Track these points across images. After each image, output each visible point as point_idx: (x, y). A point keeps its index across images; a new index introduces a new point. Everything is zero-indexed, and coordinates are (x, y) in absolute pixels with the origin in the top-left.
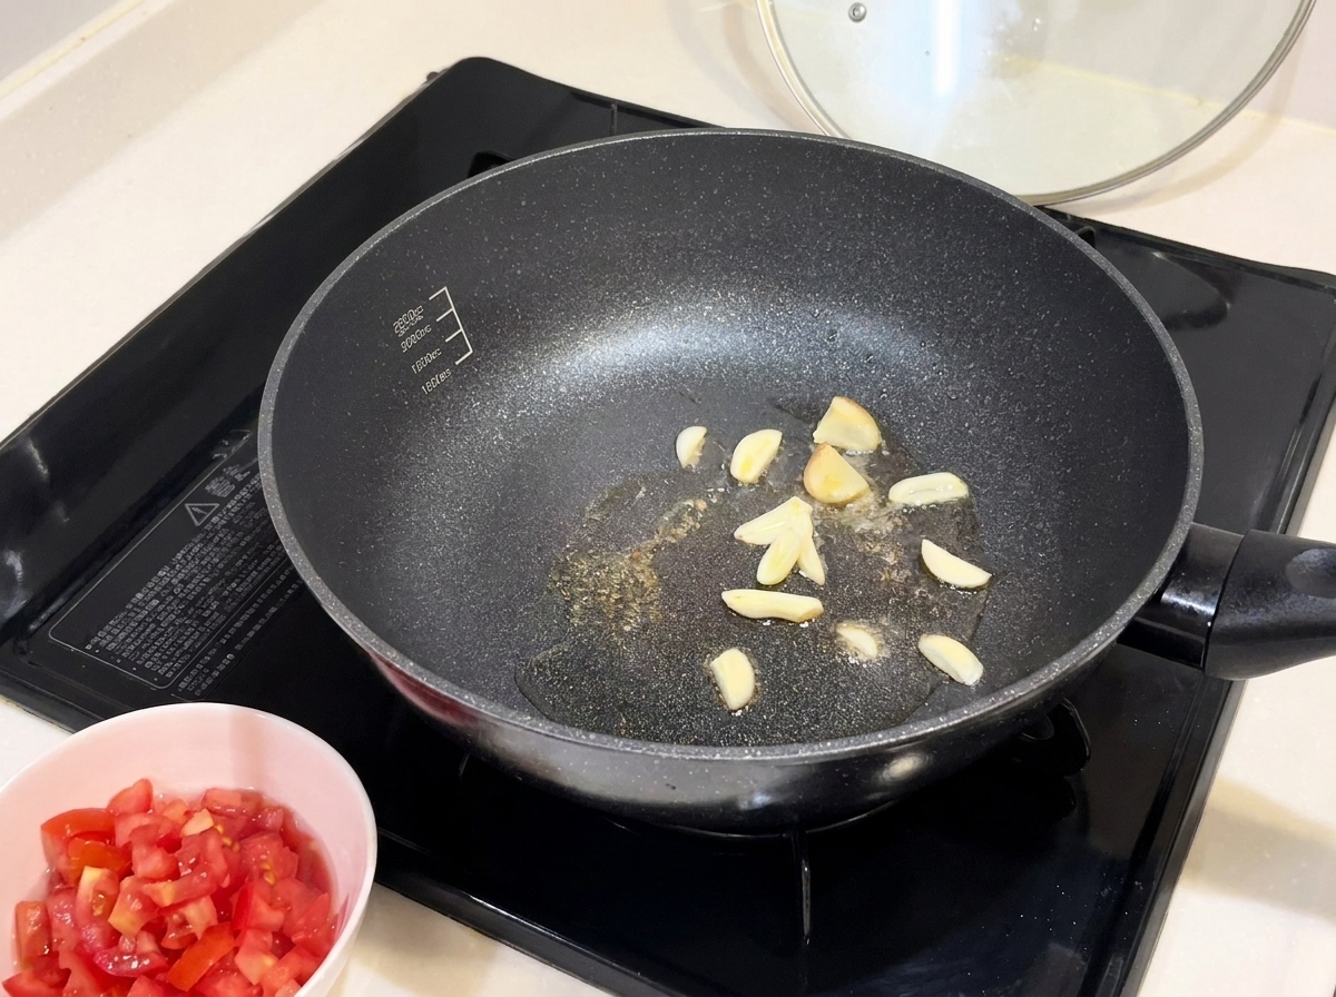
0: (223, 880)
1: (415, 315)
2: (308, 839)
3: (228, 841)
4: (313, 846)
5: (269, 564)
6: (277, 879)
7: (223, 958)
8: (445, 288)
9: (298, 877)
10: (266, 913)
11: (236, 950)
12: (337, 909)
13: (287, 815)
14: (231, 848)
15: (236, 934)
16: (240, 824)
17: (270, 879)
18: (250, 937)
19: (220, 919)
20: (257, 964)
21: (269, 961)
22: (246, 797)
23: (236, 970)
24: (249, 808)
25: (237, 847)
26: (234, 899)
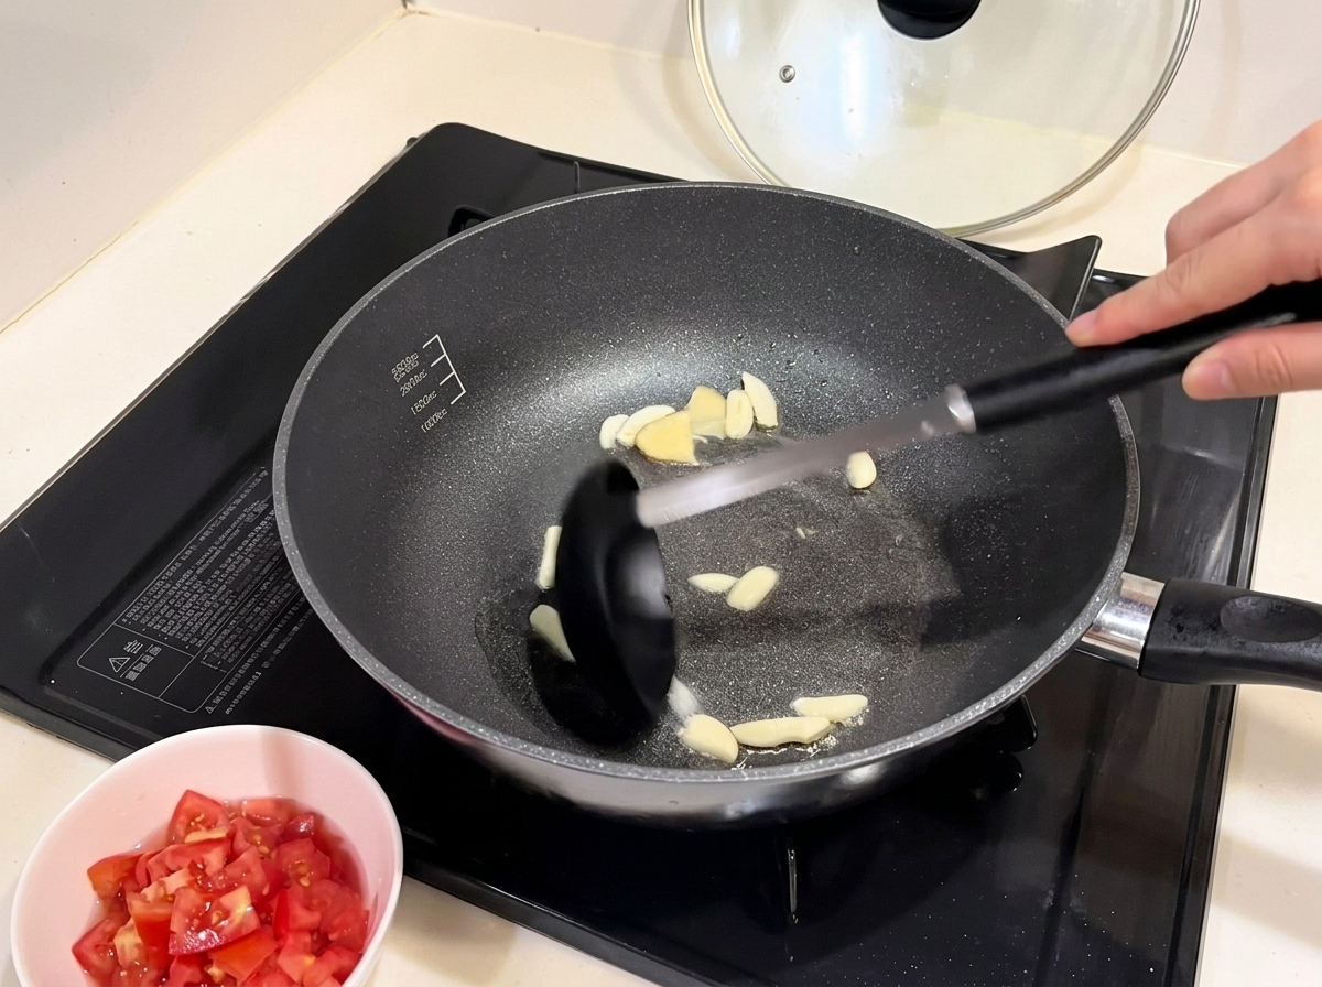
0: (263, 888)
1: (411, 361)
2: (339, 840)
3: (265, 849)
4: (343, 847)
5: (288, 589)
6: (312, 881)
7: (267, 959)
8: (437, 336)
9: (330, 878)
10: (303, 917)
11: (278, 951)
12: (368, 905)
13: (318, 819)
14: (269, 856)
15: (278, 937)
16: (275, 830)
17: (305, 882)
18: (290, 940)
19: (263, 922)
20: (298, 964)
21: (309, 960)
22: (280, 804)
23: (277, 969)
24: (282, 817)
25: (274, 855)
26: (274, 904)
